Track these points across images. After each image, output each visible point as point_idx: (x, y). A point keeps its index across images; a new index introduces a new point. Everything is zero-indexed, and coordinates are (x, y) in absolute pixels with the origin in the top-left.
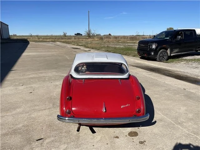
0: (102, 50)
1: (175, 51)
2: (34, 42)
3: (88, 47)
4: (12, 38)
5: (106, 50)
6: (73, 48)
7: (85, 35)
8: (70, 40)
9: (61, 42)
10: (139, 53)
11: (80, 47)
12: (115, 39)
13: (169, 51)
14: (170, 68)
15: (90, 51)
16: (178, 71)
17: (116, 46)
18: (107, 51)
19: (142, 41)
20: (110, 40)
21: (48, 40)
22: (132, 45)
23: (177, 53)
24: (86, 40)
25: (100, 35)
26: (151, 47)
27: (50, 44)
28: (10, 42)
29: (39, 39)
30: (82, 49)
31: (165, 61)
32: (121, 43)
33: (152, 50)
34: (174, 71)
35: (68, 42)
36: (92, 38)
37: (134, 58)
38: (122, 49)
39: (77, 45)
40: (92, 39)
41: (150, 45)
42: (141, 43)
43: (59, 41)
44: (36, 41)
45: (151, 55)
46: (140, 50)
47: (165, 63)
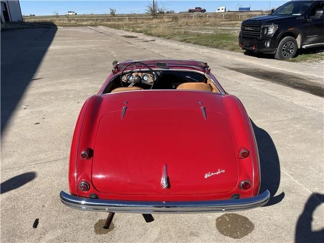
0: (174, 40)
1: (310, 40)
2: (62, 27)
3: (151, 35)
4: (26, 21)
5: (182, 39)
6: (126, 37)
7: (147, 12)
8: (121, 23)
9: (106, 26)
10: (241, 43)
11: (137, 34)
12: (199, 20)
13: (299, 40)
14: (300, 73)
15: (154, 40)
16: (316, 79)
17: (200, 32)
18: (185, 40)
19: (250, 20)
20: (190, 21)
21: (85, 23)
22: (229, 30)
23: (313, 42)
24: (149, 21)
25: (174, 13)
26: (265, 32)
27: (89, 30)
28: (23, 28)
29: (70, 20)
30: (140, 38)
31: (291, 59)
32: (210, 25)
33: (267, 38)
34: (310, 79)
35: (118, 25)
36: (159, 18)
37: (233, 52)
39: (132, 31)
40: (159, 20)
41: (264, 29)
42: (245, 24)
43: (103, 25)
44: (65, 26)
45: (264, 47)
46: (243, 37)
47: (291, 63)
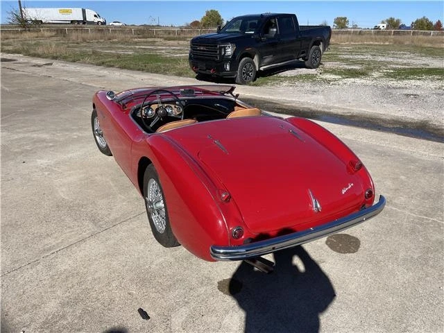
1: (266, 61)
10: (194, 66)
13: (256, 60)
14: (271, 97)
16: (290, 102)
23: (269, 63)
26: (223, 53)
31: (252, 83)
38: (134, 58)
41: (221, 48)
45: (224, 70)
